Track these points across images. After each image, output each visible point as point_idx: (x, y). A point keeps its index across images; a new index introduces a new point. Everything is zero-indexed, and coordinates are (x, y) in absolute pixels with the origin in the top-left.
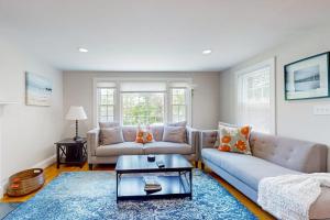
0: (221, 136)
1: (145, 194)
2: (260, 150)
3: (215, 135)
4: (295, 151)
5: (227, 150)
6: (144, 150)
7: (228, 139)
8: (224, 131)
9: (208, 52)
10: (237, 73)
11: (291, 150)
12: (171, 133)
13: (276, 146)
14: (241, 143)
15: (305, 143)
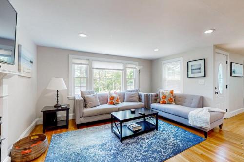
0: (161, 96)
1: (133, 134)
2: (179, 101)
3: (157, 96)
4: (194, 100)
5: (164, 103)
6: (119, 108)
7: (164, 97)
8: (163, 93)
9: (157, 50)
10: (163, 62)
11: (192, 100)
12: (131, 96)
13: (186, 98)
14: (171, 99)
15: (197, 96)
